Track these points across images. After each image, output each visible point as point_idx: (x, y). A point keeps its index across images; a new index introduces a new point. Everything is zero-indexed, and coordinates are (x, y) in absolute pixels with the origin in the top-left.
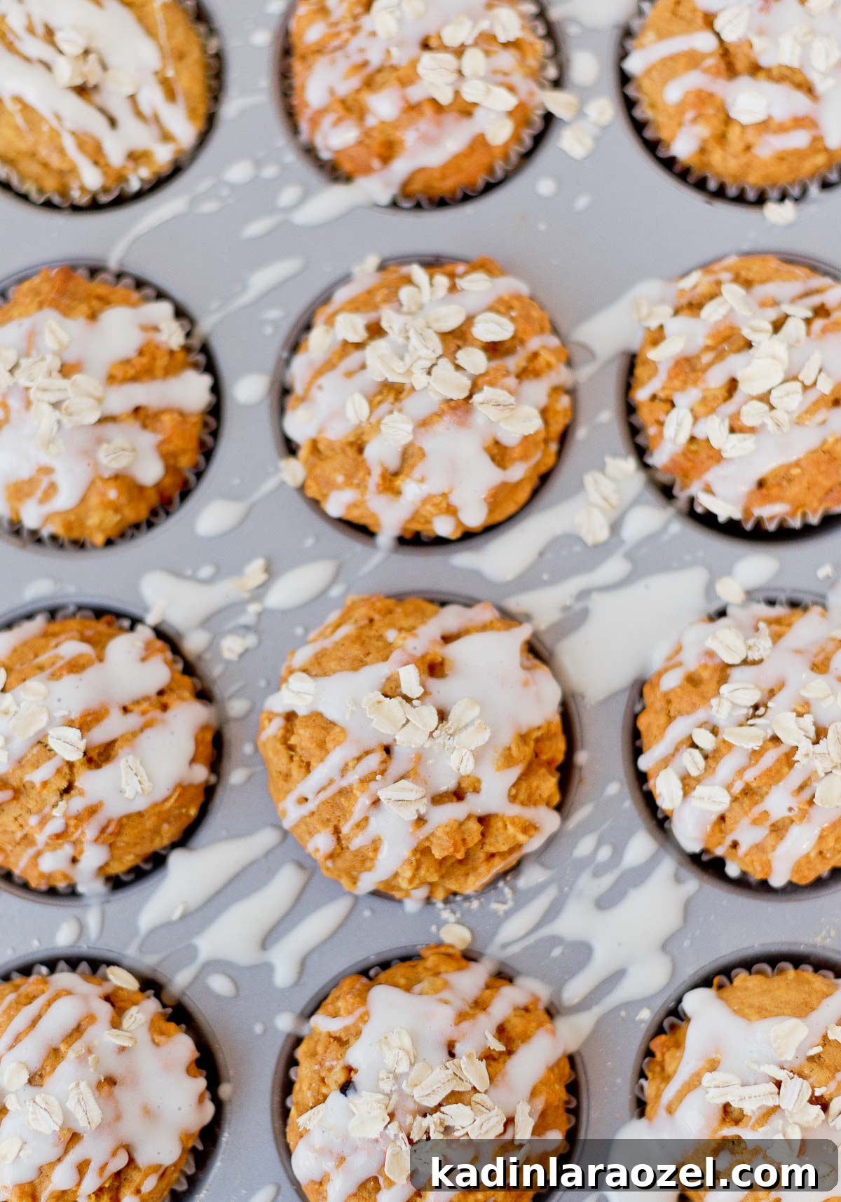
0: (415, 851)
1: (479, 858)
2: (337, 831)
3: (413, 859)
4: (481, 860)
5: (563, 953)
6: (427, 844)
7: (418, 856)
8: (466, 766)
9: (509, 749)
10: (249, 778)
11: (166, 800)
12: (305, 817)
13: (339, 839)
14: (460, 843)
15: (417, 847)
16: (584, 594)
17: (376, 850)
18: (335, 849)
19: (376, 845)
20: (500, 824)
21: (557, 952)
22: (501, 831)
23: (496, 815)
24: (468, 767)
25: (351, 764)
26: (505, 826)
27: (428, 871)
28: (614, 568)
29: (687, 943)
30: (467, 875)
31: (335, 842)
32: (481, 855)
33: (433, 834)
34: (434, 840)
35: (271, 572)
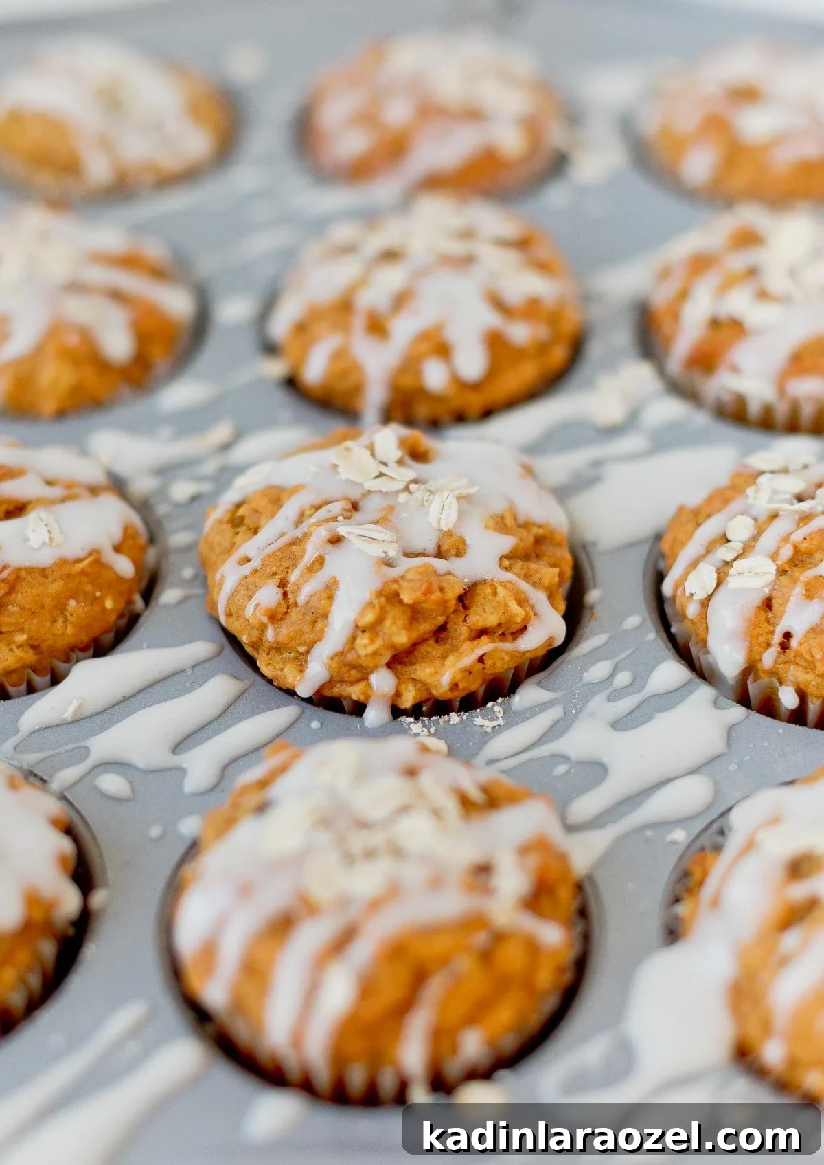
0: (380, 594)
1: (461, 634)
2: (283, 584)
3: (376, 601)
4: (463, 637)
5: (568, 772)
6: (395, 587)
7: (383, 600)
8: (448, 515)
9: (502, 517)
10: (184, 600)
11: (78, 561)
12: (246, 577)
13: (285, 594)
14: (436, 588)
15: (382, 590)
16: (597, 464)
17: (330, 598)
18: (279, 605)
19: (330, 591)
20: (488, 590)
21: (561, 769)
22: (490, 597)
23: (484, 582)
24: (448, 520)
25: (307, 513)
26: (495, 593)
27: (394, 623)
28: (632, 442)
29: (733, 767)
30: (444, 657)
31: (280, 595)
32: (464, 630)
33: (402, 577)
34: (404, 584)
35: (239, 435)
